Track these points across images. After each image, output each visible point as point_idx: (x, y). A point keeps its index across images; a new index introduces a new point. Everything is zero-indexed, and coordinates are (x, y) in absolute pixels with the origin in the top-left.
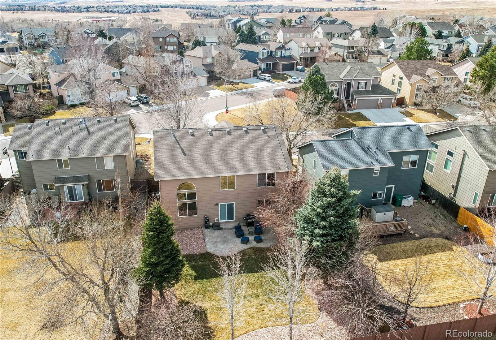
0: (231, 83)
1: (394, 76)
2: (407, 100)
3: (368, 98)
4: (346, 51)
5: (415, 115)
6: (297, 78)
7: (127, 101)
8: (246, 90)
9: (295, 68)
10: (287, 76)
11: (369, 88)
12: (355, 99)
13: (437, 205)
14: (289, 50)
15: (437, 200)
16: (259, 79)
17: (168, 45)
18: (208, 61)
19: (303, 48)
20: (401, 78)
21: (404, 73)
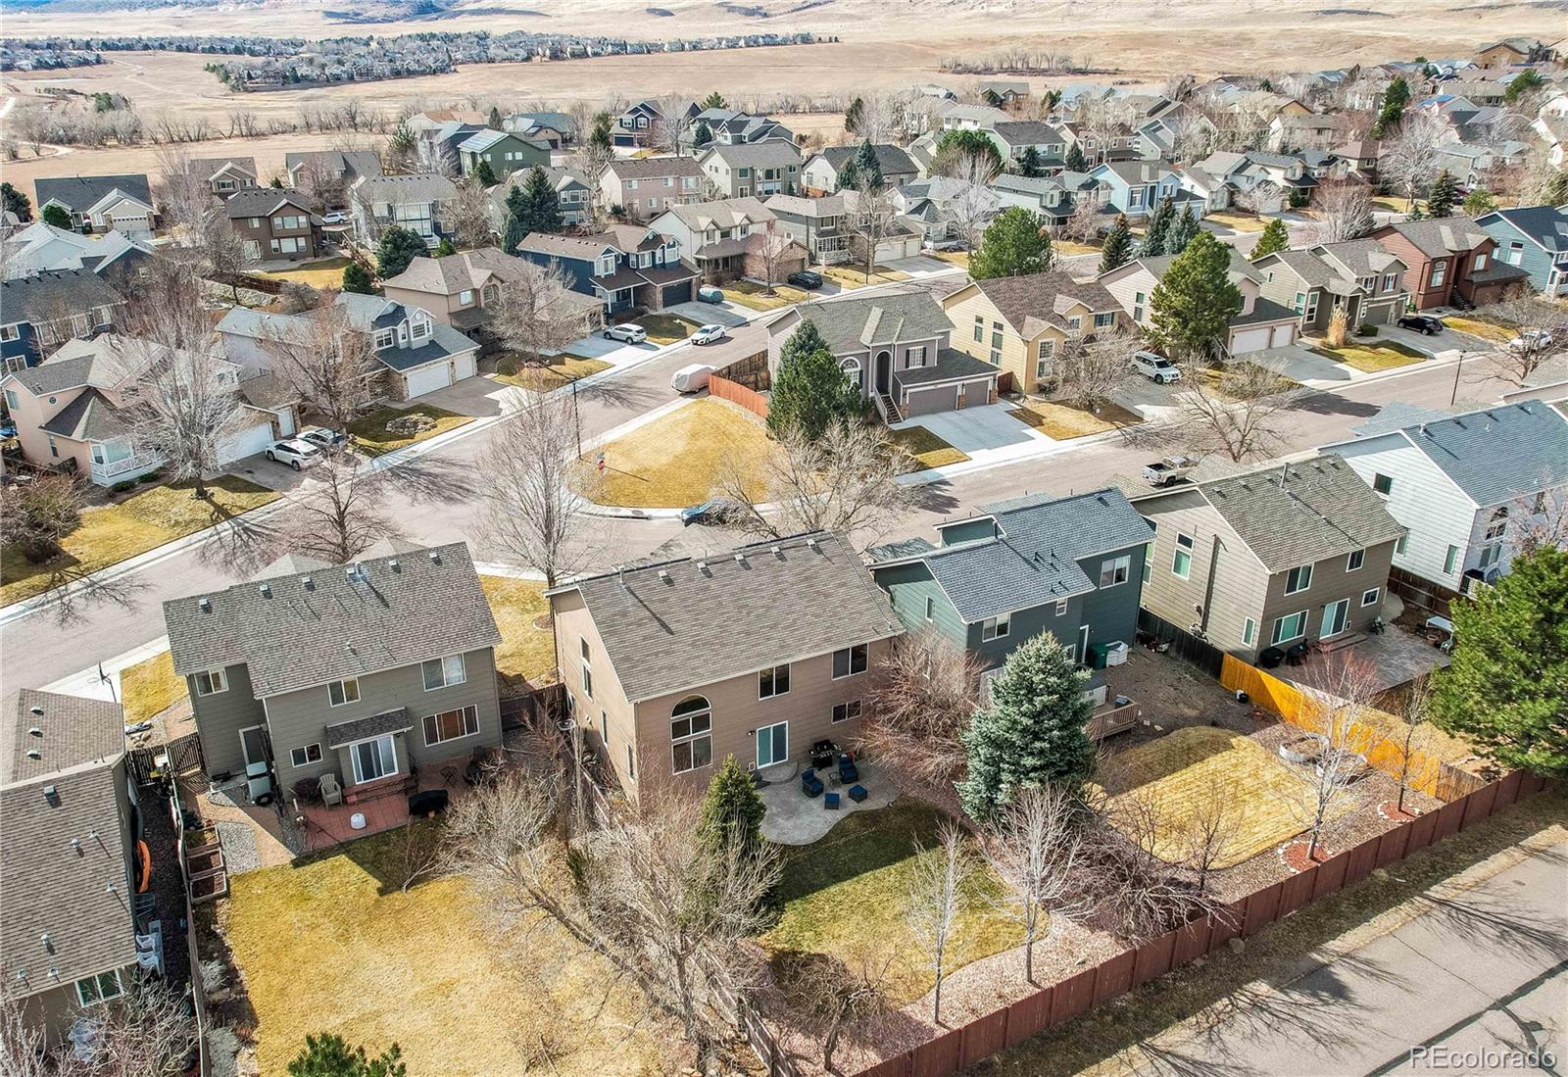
0: (542, 361)
1: (980, 320)
2: (1021, 380)
3: (932, 387)
4: (812, 230)
5: (1049, 420)
6: (715, 329)
7: (280, 454)
9: (694, 295)
10: (684, 324)
11: (933, 361)
12: (905, 394)
13: (1173, 654)
15: (1172, 641)
16: (611, 338)
17: (279, 238)
18: (463, 301)
19: (703, 232)
20: (998, 326)
21: (1004, 312)
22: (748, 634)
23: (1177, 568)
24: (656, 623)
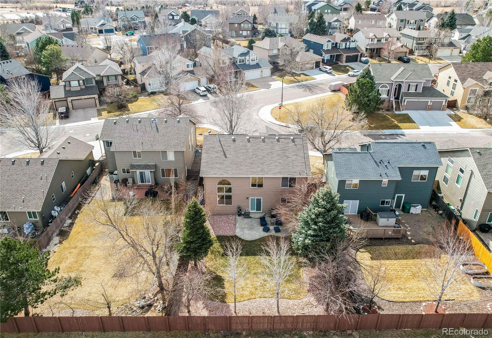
0: (293, 74)
1: (450, 77)
2: (459, 103)
3: (418, 100)
4: (415, 42)
5: (464, 120)
6: (358, 71)
7: (197, 90)
8: (306, 82)
9: (359, 59)
10: (349, 69)
11: (420, 90)
12: (404, 101)
13: (444, 216)
14: (354, 41)
15: (444, 210)
16: (321, 70)
17: (242, 31)
18: (274, 52)
19: (370, 38)
20: (456, 81)
21: (459, 75)
22: (252, 164)
23: (457, 182)
24: (223, 153)
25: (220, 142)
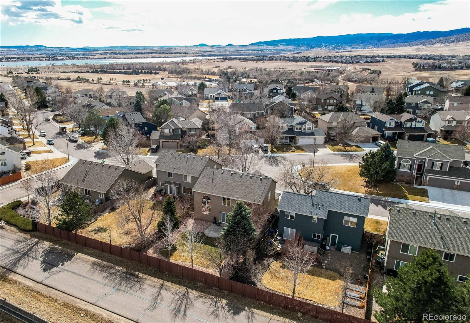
0: (345, 145)
3: (441, 178)
8: (353, 152)
9: (425, 139)
11: (446, 169)
12: (426, 177)
14: (421, 122)
17: (328, 105)
18: (333, 125)
19: (446, 121)
24: (212, 179)
25: (213, 172)
